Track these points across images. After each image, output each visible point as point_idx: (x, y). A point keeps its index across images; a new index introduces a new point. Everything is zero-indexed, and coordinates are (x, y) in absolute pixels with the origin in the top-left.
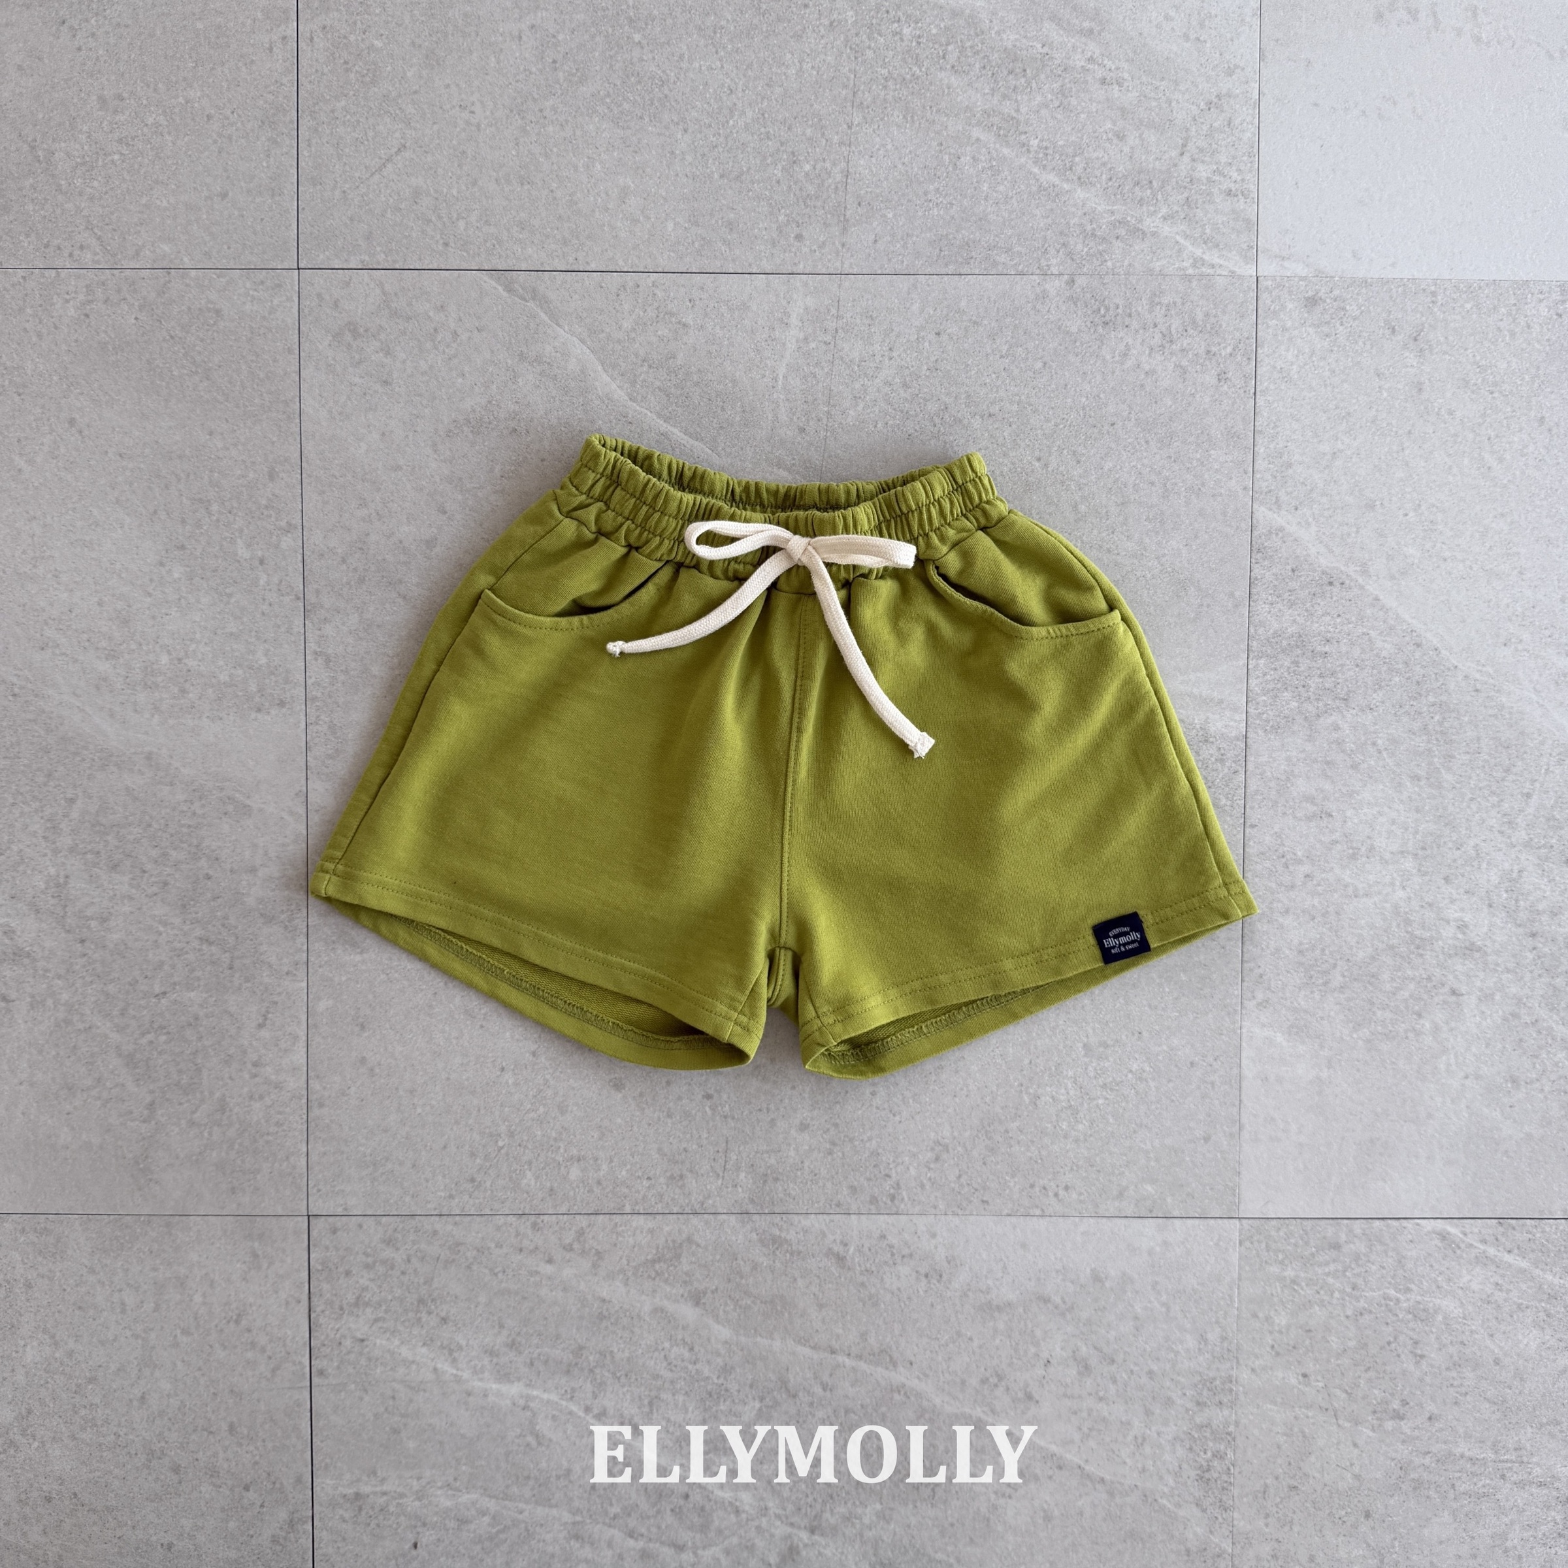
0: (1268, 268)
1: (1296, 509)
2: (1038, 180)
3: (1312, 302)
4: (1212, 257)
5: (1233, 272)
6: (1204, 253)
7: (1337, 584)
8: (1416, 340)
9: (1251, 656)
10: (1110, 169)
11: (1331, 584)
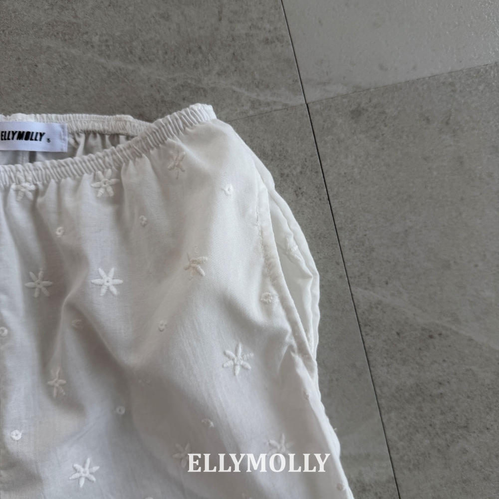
0: (314, 95)
1: (387, 283)
2: (105, 68)
3: (357, 114)
4: (265, 96)
5: (286, 105)
6: (258, 95)
7: (436, 336)
8: (447, 123)
9: (383, 411)
10: (164, 45)
11: (431, 337)
